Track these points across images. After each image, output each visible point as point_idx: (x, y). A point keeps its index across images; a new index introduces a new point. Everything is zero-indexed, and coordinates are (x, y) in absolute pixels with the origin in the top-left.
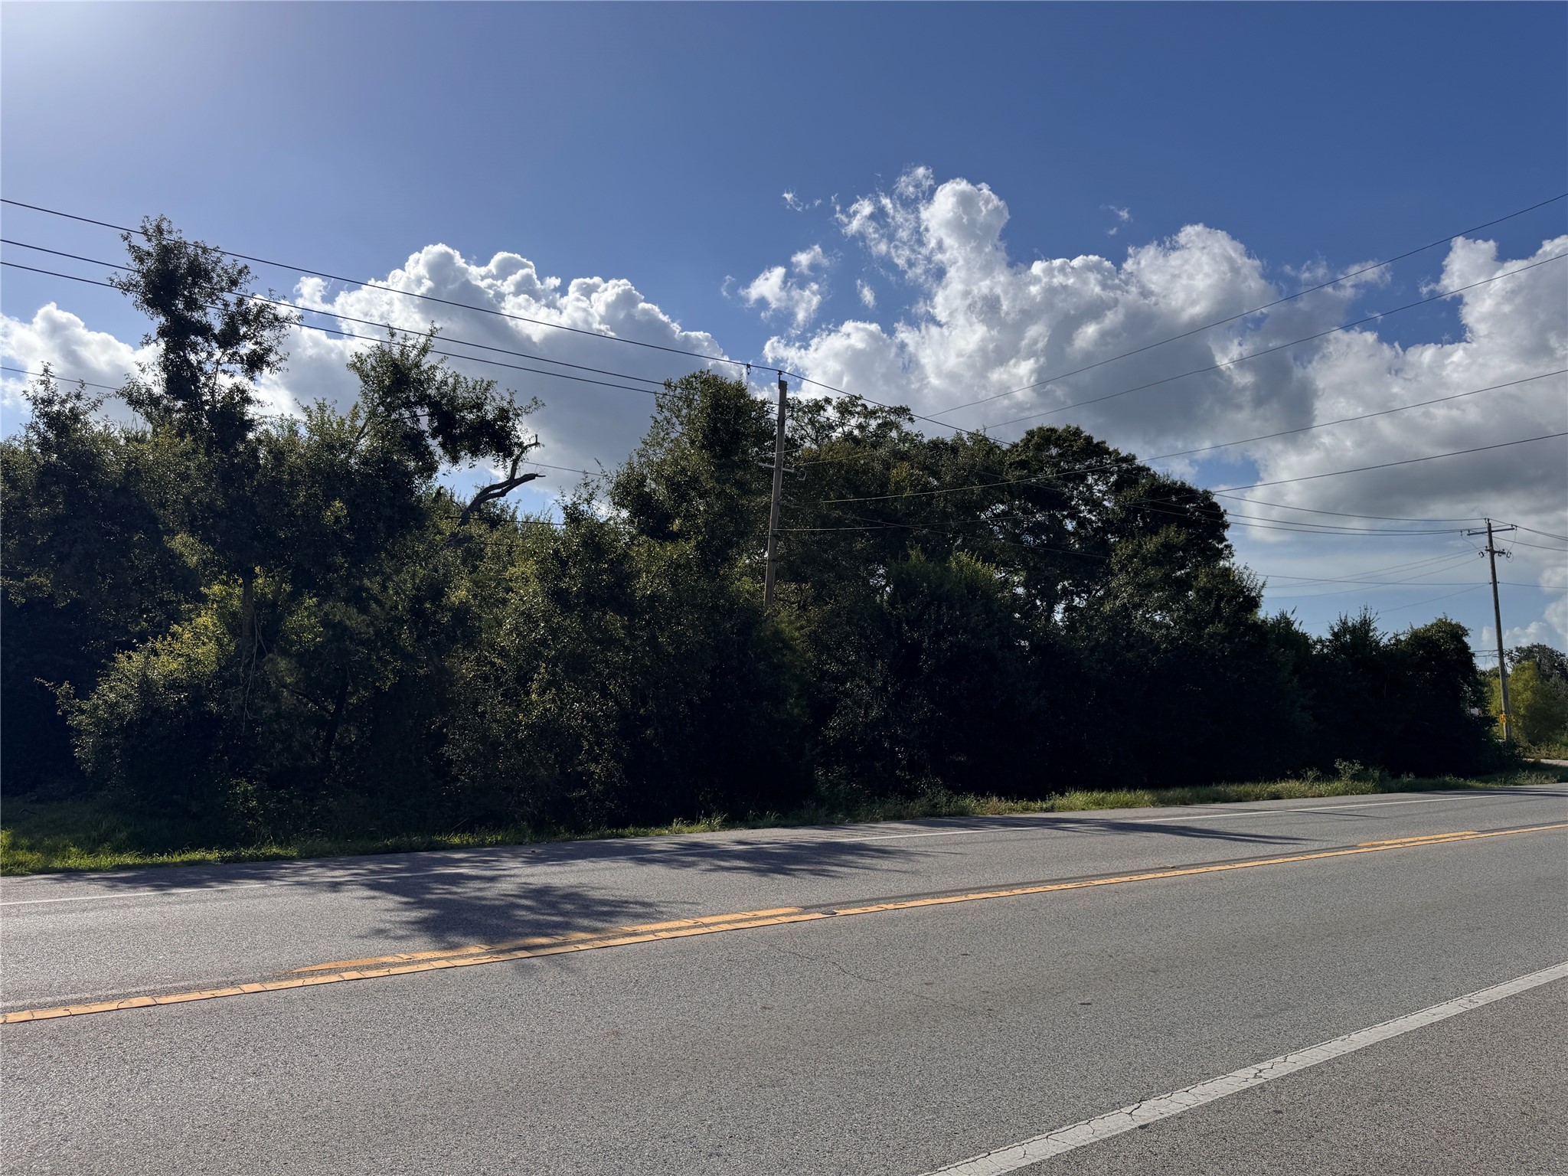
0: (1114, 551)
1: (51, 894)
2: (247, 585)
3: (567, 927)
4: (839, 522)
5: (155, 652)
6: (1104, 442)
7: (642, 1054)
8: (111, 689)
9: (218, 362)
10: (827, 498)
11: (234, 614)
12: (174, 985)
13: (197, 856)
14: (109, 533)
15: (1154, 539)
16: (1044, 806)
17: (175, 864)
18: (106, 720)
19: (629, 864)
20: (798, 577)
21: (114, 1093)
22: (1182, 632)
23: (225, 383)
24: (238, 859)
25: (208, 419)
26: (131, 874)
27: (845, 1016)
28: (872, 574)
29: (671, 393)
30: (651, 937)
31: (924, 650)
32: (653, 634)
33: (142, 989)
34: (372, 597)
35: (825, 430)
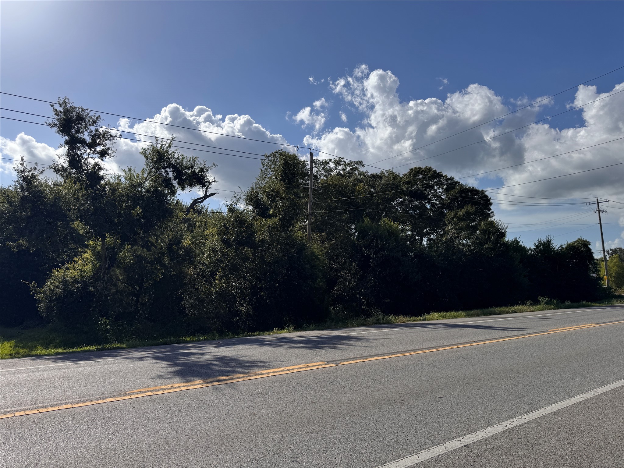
0: (446, 216)
1: (30, 365)
2: (103, 241)
3: (233, 372)
4: (336, 208)
5: (68, 269)
6: (441, 172)
7: (265, 422)
8: (51, 283)
9: (89, 154)
10: (331, 198)
11: (98, 252)
12: (80, 399)
13: (87, 348)
14: (49, 222)
15: (462, 211)
16: (422, 319)
17: (79, 352)
18: (50, 296)
19: (257, 346)
20: (321, 231)
21: (58, 443)
22: (475, 247)
23: (92, 162)
24: (103, 349)
25: (85, 176)
26: (61, 356)
27: (345, 404)
28: (350, 228)
29: (267, 159)
30: (267, 375)
31: (372, 258)
32: (263, 256)
33: (67, 401)
34: (152, 244)
35: (329, 172)
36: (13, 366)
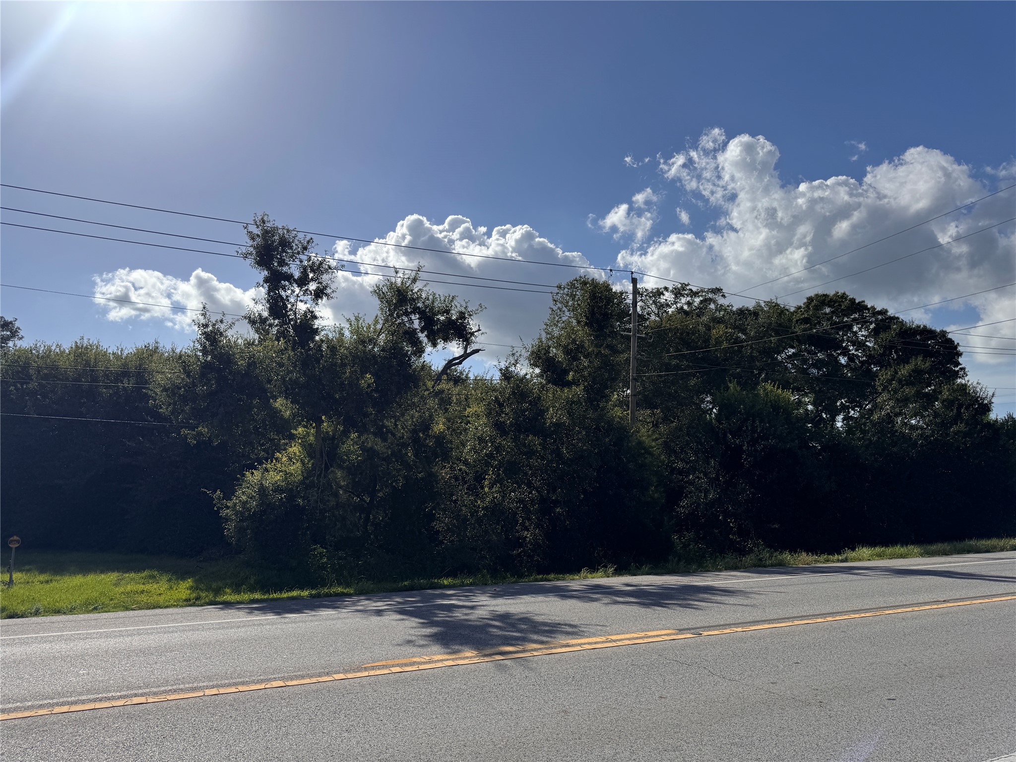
0: (877, 376)
1: (219, 618)
2: (318, 427)
3: (524, 640)
4: (677, 367)
5: (267, 470)
6: (864, 302)
7: (584, 726)
8: (243, 493)
9: (298, 296)
10: (668, 351)
11: (311, 445)
12: (295, 674)
13: (295, 593)
14: (240, 400)
15: (907, 367)
16: (840, 558)
17: (283, 599)
18: (241, 512)
19: (556, 599)
20: (651, 406)
21: (269, 741)
22: (933, 432)
23: (302, 307)
24: (318, 596)
25: (293, 329)
26: (260, 605)
27: (717, 704)
28: (703, 401)
29: (562, 292)
30: (579, 648)
31: (744, 451)
32: (558, 447)
33: (277, 676)
34: (389, 431)
35: (664, 307)
36: (195, 618)
